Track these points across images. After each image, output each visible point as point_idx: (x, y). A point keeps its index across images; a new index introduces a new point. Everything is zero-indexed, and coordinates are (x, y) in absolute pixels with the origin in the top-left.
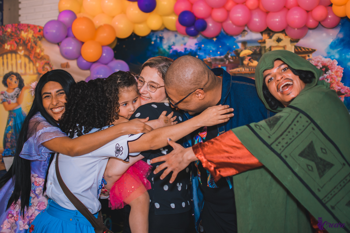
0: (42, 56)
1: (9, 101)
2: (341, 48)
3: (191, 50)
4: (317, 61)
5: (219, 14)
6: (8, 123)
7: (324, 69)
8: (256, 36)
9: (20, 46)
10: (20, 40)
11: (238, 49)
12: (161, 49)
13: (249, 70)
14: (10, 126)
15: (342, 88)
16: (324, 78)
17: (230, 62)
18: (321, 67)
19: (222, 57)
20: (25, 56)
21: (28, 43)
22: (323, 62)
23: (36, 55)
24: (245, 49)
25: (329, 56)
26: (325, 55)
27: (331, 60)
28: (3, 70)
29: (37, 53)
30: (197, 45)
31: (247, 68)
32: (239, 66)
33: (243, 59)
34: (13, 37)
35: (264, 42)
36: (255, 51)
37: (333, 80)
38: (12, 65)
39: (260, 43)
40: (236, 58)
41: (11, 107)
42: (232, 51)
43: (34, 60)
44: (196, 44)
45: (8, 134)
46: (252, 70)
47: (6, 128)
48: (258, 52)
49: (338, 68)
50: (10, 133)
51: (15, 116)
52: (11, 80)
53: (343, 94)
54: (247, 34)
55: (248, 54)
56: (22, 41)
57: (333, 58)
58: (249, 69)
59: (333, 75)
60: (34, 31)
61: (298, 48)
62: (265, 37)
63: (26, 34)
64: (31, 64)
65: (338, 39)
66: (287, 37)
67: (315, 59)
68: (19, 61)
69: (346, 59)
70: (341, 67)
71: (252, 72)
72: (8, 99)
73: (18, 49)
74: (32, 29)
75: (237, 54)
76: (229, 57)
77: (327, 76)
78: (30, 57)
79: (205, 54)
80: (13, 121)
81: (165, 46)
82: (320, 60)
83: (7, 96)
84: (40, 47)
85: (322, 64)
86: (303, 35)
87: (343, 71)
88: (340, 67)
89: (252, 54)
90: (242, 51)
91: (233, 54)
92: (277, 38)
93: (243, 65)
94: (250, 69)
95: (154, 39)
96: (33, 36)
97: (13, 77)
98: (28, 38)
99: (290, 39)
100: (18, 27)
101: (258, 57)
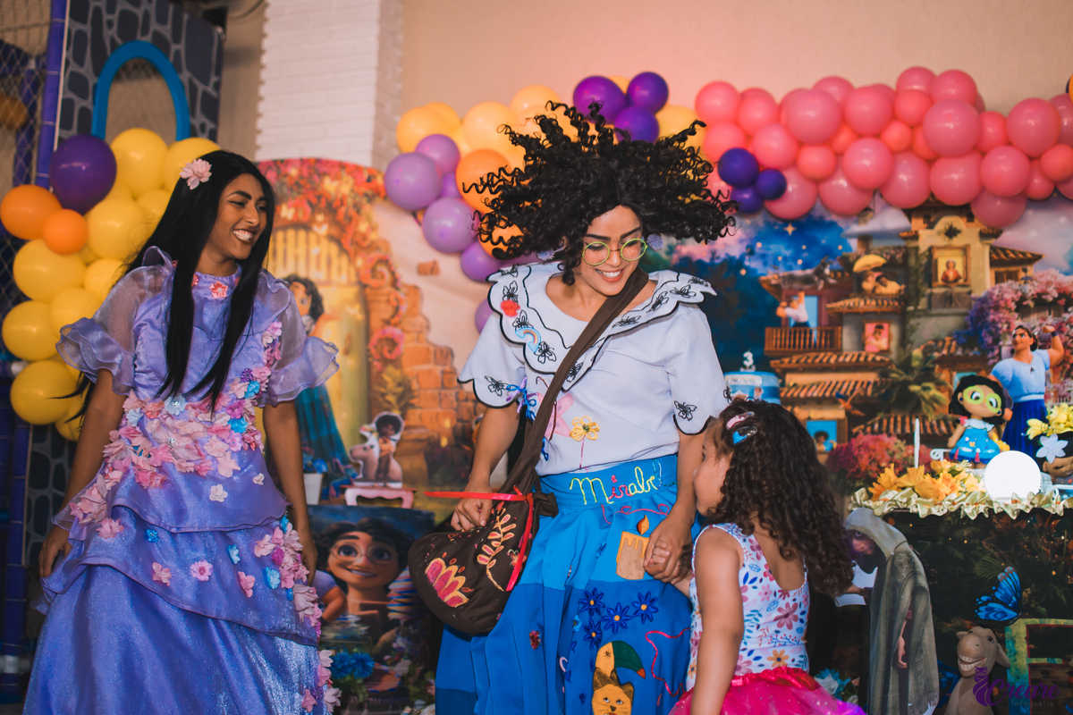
0: (373, 242)
3: (727, 255)
4: (1045, 282)
5: (814, 159)
7: (1062, 302)
8: (893, 220)
9: (319, 214)
10: (319, 197)
11: (849, 254)
13: (877, 304)
16: (1063, 322)
17: (827, 285)
18: (1056, 295)
19: (809, 271)
20: (331, 238)
21: (338, 208)
22: (1060, 284)
23: (358, 238)
24: (868, 252)
26: (1066, 267)
29: (360, 233)
30: (745, 244)
31: (871, 299)
32: (852, 295)
33: (862, 276)
34: (302, 190)
35: (916, 237)
36: (893, 257)
38: (296, 258)
39: (905, 239)
40: (843, 275)
42: (834, 257)
43: (351, 249)
44: (742, 241)
46: (883, 304)
48: (900, 261)
54: (872, 218)
55: (873, 267)
56: (323, 200)
58: (877, 301)
60: (354, 178)
61: (999, 251)
62: (918, 224)
63: (335, 184)
64: (344, 260)
66: (971, 224)
67: (1041, 276)
68: (314, 250)
71: (884, 309)
73: (313, 220)
74: (350, 173)
75: (848, 264)
76: (827, 271)
77: (1071, 318)
78: (343, 241)
79: (765, 264)
82: (1053, 279)
84: (369, 219)
85: (1057, 289)
86: (1012, 221)
89: (884, 265)
90: (858, 257)
91: (836, 265)
92: (947, 227)
93: (861, 292)
94: (880, 302)
96: (352, 190)
98: (340, 196)
99: (978, 229)
100: (317, 168)
101: (898, 272)
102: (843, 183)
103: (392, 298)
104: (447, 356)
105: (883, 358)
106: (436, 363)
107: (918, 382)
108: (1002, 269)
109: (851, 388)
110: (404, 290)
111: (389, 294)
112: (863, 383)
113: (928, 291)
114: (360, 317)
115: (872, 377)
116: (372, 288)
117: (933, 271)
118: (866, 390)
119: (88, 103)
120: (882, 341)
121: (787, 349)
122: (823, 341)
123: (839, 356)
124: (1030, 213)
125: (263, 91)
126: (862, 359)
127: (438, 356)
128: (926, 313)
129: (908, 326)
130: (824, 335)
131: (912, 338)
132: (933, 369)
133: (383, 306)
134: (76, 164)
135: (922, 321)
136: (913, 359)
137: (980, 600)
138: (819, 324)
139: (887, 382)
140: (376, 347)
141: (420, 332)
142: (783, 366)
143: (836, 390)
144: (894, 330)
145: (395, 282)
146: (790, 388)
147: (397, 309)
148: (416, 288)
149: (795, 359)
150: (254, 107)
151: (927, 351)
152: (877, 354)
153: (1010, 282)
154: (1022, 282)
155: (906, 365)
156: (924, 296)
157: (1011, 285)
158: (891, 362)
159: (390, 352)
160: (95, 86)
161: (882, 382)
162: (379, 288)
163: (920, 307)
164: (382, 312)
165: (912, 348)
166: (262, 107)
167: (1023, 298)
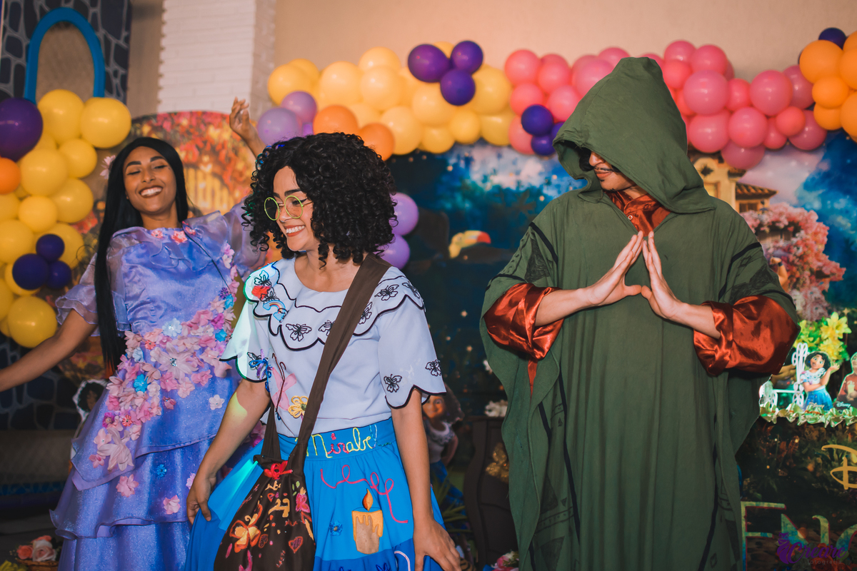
0: (248, 178)
2: (824, 190)
4: (778, 212)
7: (791, 229)
9: (205, 155)
10: (205, 142)
12: (468, 182)
15: (824, 265)
18: (787, 223)
20: (214, 175)
21: (220, 151)
22: (790, 214)
23: (236, 175)
25: (801, 204)
26: (795, 201)
27: (806, 212)
34: (192, 137)
37: (809, 249)
43: (231, 183)
44: (540, 174)
49: (818, 226)
53: (827, 276)
56: (208, 145)
57: (808, 207)
59: (808, 240)
61: (743, 187)
63: (218, 131)
64: (225, 192)
65: (819, 174)
66: (721, 165)
67: (775, 208)
68: (201, 185)
69: (833, 211)
70: (824, 226)
73: (200, 161)
77: (797, 242)
78: (224, 177)
81: (475, 176)
82: (784, 211)
85: (788, 218)
86: (754, 163)
87: (827, 233)
88: (822, 224)
92: (703, 167)
95: (453, 161)
96: (231, 138)
98: (221, 141)
99: (727, 170)
100: (204, 118)
108: (745, 202)
119: (22, 61)
124: (768, 157)
125: (164, 42)
134: (10, 122)
150: (158, 56)
153: (751, 212)
154: (760, 213)
157: (752, 214)
160: (28, 47)
166: (163, 55)
167: (761, 225)
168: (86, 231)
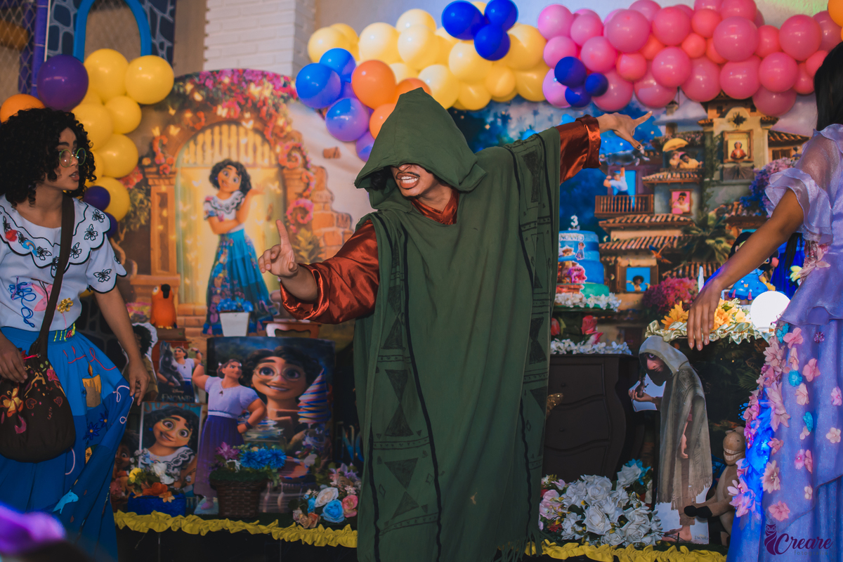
0: (288, 133)
1: (220, 215)
6: (217, 258)
8: (693, 111)
9: (247, 112)
10: (246, 99)
11: (659, 137)
12: (505, 139)
13: (681, 177)
14: (220, 263)
17: (642, 162)
19: (628, 152)
20: (256, 130)
21: (261, 107)
23: (277, 131)
24: (674, 136)
28: (213, 155)
29: (278, 127)
31: (676, 173)
32: (661, 169)
33: (669, 155)
34: (233, 94)
35: (711, 124)
36: (693, 140)
38: (229, 147)
39: (703, 125)
40: (655, 154)
41: (224, 227)
42: (648, 141)
43: (272, 139)
45: (216, 280)
46: (685, 177)
47: (214, 267)
48: (699, 143)
50: (220, 277)
51: (231, 245)
52: (227, 175)
54: (677, 109)
55: (677, 147)
56: (250, 101)
58: (681, 174)
60: (274, 84)
61: (775, 134)
62: (712, 114)
63: (259, 89)
64: (267, 147)
66: (753, 114)
68: (243, 140)
71: (686, 180)
72: (219, 212)
73: (242, 118)
74: (270, 80)
75: (658, 145)
76: (642, 151)
78: (265, 133)
80: (227, 255)
83: (217, 205)
84: (285, 116)
86: (786, 110)
89: (686, 146)
90: (666, 140)
91: (649, 146)
92: (735, 116)
93: (668, 167)
94: (683, 175)
95: (490, 119)
96: (272, 94)
97: (230, 169)
98: (262, 98)
99: (760, 117)
100: (243, 77)
101: (697, 151)
102: (653, 82)
103: (304, 177)
104: (347, 221)
105: (686, 218)
106: (339, 226)
107: (712, 238)
108: (778, 149)
109: (661, 242)
110: (313, 170)
111: (301, 174)
112: (670, 238)
113: (721, 166)
114: (279, 191)
115: (677, 233)
116: (288, 169)
117: (724, 151)
118: (672, 243)
119: (70, 29)
120: (685, 205)
121: (612, 212)
122: (639, 206)
123: (651, 217)
124: (799, 104)
125: (209, 16)
126: (669, 219)
127: (340, 220)
128: (719, 183)
129: (705, 194)
130: (640, 201)
131: (708, 203)
132: (724, 227)
133: (297, 183)
134: (57, 78)
135: (715, 189)
136: (709, 219)
137: (743, 406)
138: (636, 192)
139: (689, 237)
140: (291, 214)
141: (326, 203)
142: (608, 225)
143: (650, 243)
144: (694, 196)
145: (306, 165)
146: (614, 242)
147: (308, 185)
148: (322, 168)
149: (618, 219)
150: (203, 29)
151: (720, 213)
152: (682, 215)
153: (784, 158)
154: (793, 159)
155: (703, 224)
156: (717, 170)
157: (785, 161)
158: (692, 222)
159: (303, 218)
160: (75, 16)
161: (685, 237)
162: (294, 169)
163: (714, 179)
164: (296, 187)
165: (708, 211)
166: (208, 29)
168: (132, 187)
